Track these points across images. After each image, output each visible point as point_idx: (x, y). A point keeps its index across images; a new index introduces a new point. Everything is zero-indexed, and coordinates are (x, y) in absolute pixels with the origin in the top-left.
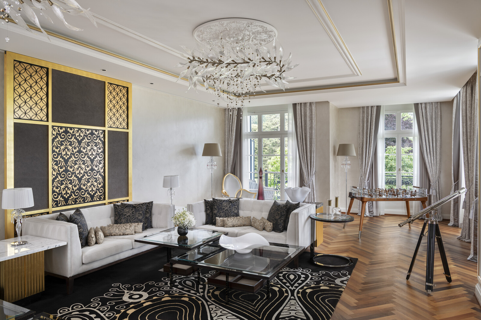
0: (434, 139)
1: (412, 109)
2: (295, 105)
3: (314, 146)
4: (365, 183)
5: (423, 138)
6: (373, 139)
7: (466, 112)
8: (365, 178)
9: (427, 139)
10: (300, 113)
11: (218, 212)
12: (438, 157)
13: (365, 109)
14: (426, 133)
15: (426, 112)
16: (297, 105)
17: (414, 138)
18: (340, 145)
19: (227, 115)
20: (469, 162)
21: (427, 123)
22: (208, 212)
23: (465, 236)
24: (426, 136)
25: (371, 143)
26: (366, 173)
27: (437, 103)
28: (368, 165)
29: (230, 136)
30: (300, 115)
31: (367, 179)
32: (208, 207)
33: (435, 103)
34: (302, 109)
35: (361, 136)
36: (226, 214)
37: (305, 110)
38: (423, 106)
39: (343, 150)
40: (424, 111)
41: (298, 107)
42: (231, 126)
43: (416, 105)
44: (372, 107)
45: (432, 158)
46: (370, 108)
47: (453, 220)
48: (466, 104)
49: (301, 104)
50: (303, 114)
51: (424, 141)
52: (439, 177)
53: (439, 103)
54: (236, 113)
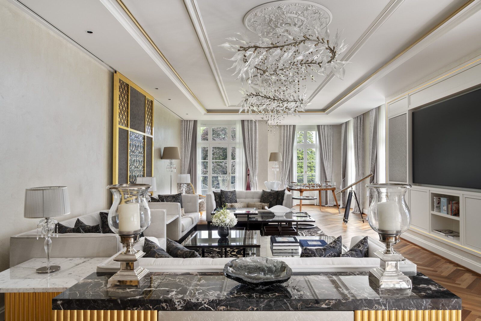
0: (329, 150)
1: (315, 129)
2: (243, 121)
3: (257, 153)
4: (285, 182)
5: (323, 150)
6: (291, 150)
7: (357, 134)
8: (285, 178)
9: (325, 150)
10: (247, 128)
11: (226, 200)
12: (331, 163)
13: (286, 127)
14: (325, 146)
15: (324, 131)
16: (245, 121)
17: (316, 150)
18: (271, 153)
19: (184, 126)
20: (359, 164)
21: (325, 139)
22: (218, 200)
23: (357, 211)
24: (325, 148)
25: (290, 152)
26: (286, 175)
27: (331, 125)
28: (287, 169)
29: (187, 144)
30: (247, 129)
31: (286, 179)
32: (217, 197)
33: (330, 125)
34: (249, 125)
35: (282, 147)
36: (230, 201)
37: (251, 126)
38: (323, 127)
39: (274, 157)
40: (323, 131)
41: (246, 123)
42: (188, 135)
43: (318, 126)
44: (290, 126)
45: (328, 163)
46: (289, 127)
47: (342, 204)
48: (357, 129)
49: (248, 121)
50: (249, 128)
51: (323, 151)
52: (331, 176)
53: (332, 126)
54: (192, 124)
